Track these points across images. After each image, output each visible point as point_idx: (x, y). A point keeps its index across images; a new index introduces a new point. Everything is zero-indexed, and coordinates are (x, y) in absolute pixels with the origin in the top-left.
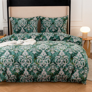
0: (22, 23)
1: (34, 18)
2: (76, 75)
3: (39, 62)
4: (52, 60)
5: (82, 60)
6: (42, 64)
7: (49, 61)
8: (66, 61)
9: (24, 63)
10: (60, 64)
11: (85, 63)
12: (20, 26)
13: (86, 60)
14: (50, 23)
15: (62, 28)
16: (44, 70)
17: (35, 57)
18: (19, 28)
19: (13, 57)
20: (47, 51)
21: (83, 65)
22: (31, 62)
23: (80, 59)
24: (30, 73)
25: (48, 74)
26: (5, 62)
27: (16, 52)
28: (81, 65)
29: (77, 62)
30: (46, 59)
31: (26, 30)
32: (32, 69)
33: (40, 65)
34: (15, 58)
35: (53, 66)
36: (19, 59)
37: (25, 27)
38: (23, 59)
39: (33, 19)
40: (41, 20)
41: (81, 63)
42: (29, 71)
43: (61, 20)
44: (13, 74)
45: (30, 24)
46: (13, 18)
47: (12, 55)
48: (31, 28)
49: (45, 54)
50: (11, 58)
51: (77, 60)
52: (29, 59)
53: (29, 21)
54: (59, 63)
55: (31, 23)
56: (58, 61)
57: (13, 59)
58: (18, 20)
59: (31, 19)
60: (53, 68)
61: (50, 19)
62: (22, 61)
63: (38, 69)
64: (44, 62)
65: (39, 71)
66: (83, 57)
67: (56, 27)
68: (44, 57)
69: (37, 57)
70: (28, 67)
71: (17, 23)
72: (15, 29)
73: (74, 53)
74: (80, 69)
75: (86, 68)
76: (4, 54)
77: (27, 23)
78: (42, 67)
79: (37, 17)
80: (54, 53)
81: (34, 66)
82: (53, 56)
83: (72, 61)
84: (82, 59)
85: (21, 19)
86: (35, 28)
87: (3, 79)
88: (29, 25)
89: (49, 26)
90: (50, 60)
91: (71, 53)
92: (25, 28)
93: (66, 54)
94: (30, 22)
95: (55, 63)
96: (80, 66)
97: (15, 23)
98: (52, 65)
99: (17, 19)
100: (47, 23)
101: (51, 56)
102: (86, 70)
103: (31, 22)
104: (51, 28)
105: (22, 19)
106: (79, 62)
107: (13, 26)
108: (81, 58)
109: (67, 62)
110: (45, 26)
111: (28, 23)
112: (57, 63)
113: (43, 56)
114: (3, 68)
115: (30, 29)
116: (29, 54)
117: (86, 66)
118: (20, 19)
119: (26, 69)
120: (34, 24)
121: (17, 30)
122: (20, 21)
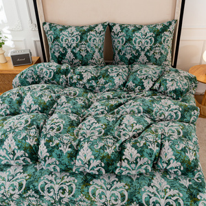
0: (70, 39)
1: (97, 25)
12: (64, 45)
18: (61, 50)
31: (77, 55)
37: (74, 48)
39: (94, 28)
45: (87, 41)
46: (50, 25)
48: (89, 49)
53: (84, 33)
55: (90, 39)
58: (61, 30)
59: (91, 29)
67: (135, 49)
71: (57, 38)
72: (54, 52)
77: (79, 37)
79: (103, 25)
85: (67, 28)
88: (83, 42)
92: (74, 51)
94: (87, 36)
97: (52, 37)
99: (59, 28)
103: (89, 37)
105: (69, 30)
107: (50, 43)
111: (82, 38)
115: (87, 52)
118: (65, 28)
120: (96, 40)
121: (57, 54)
122: (65, 33)
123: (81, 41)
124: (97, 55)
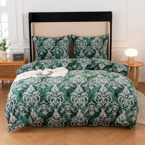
0: (49, 45)
1: (64, 37)
2: (122, 118)
3: (73, 100)
4: (90, 98)
5: (130, 98)
6: (77, 103)
7: (86, 100)
8: (108, 99)
9: (53, 102)
10: (101, 104)
11: (133, 102)
12: (46, 48)
13: (135, 97)
14: (85, 44)
15: (101, 51)
16: (80, 111)
17: (68, 94)
18: (44, 51)
19: (39, 93)
20: (83, 86)
21: (132, 105)
22: (62, 101)
23: (127, 97)
24: (61, 115)
25: (85, 117)
26: (28, 101)
27: (43, 87)
28: (129, 104)
29: (124, 100)
30: (83, 96)
31: (54, 54)
32: (63, 110)
33: (75, 105)
34: (42, 95)
35: (92, 106)
36: (47, 97)
37: (52, 50)
38: (52, 96)
40: (73, 40)
41: (128, 101)
42: (60, 113)
43: (99, 41)
44: (38, 117)
45: (59, 46)
46: (36, 37)
47: (38, 92)
48: (60, 50)
49: (81, 90)
50: (36, 96)
51: (124, 97)
52: (60, 96)
53: (57, 41)
54: (100, 101)
55: (61, 45)
56: (98, 99)
57: (39, 97)
58: (44, 40)
59: (61, 39)
60: (92, 109)
61: (85, 38)
62: (51, 99)
63: (72, 109)
64: (79, 100)
65: (73, 112)
66: (131, 94)
67: (93, 49)
68: (80, 94)
69: (71, 95)
70: (58, 107)
71: (41, 45)
73: (120, 88)
74: (127, 109)
75: (135, 108)
76: (27, 90)
77: (54, 44)
78: (77, 107)
79: (68, 37)
80: (93, 88)
81: (67, 106)
82: (92, 92)
83: (116, 99)
84: (130, 96)
85: (47, 39)
86: (65, 51)
87: (25, 123)
88: (57, 46)
89: (84, 48)
90: (87, 98)
91: (115, 88)
93: (109, 90)
94: (59, 43)
95: (94, 102)
96: (127, 106)
97: (39, 44)
98: (91, 104)
99: (42, 39)
100: (81, 44)
101: (89, 93)
102: (135, 111)
104: (86, 51)
106: (126, 100)
107: (36, 48)
108: (128, 95)
109: (110, 101)
110: (78, 48)
111: (56, 44)
112: (97, 102)
113: (79, 92)
114: (26, 109)
115: (60, 52)
116: (61, 90)
117: (135, 106)
118: (45, 39)
119: (56, 110)
120: (64, 46)
121: (41, 54)
122: (46, 41)
123: (55, 46)
124: (65, 54)
